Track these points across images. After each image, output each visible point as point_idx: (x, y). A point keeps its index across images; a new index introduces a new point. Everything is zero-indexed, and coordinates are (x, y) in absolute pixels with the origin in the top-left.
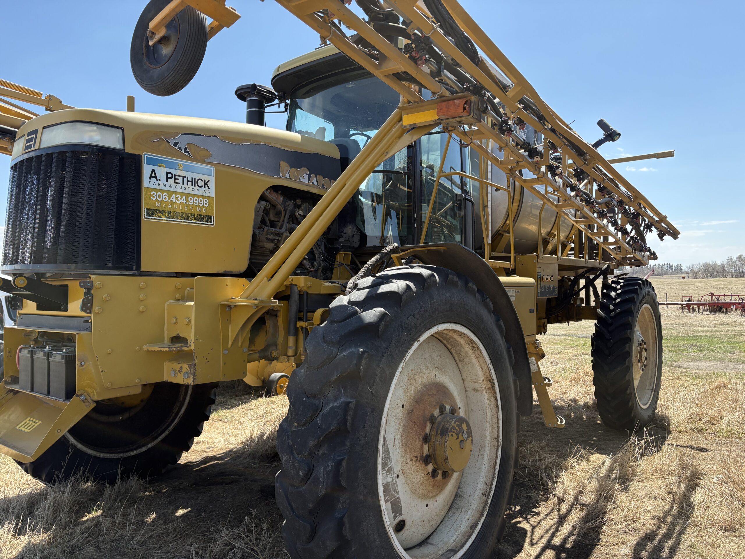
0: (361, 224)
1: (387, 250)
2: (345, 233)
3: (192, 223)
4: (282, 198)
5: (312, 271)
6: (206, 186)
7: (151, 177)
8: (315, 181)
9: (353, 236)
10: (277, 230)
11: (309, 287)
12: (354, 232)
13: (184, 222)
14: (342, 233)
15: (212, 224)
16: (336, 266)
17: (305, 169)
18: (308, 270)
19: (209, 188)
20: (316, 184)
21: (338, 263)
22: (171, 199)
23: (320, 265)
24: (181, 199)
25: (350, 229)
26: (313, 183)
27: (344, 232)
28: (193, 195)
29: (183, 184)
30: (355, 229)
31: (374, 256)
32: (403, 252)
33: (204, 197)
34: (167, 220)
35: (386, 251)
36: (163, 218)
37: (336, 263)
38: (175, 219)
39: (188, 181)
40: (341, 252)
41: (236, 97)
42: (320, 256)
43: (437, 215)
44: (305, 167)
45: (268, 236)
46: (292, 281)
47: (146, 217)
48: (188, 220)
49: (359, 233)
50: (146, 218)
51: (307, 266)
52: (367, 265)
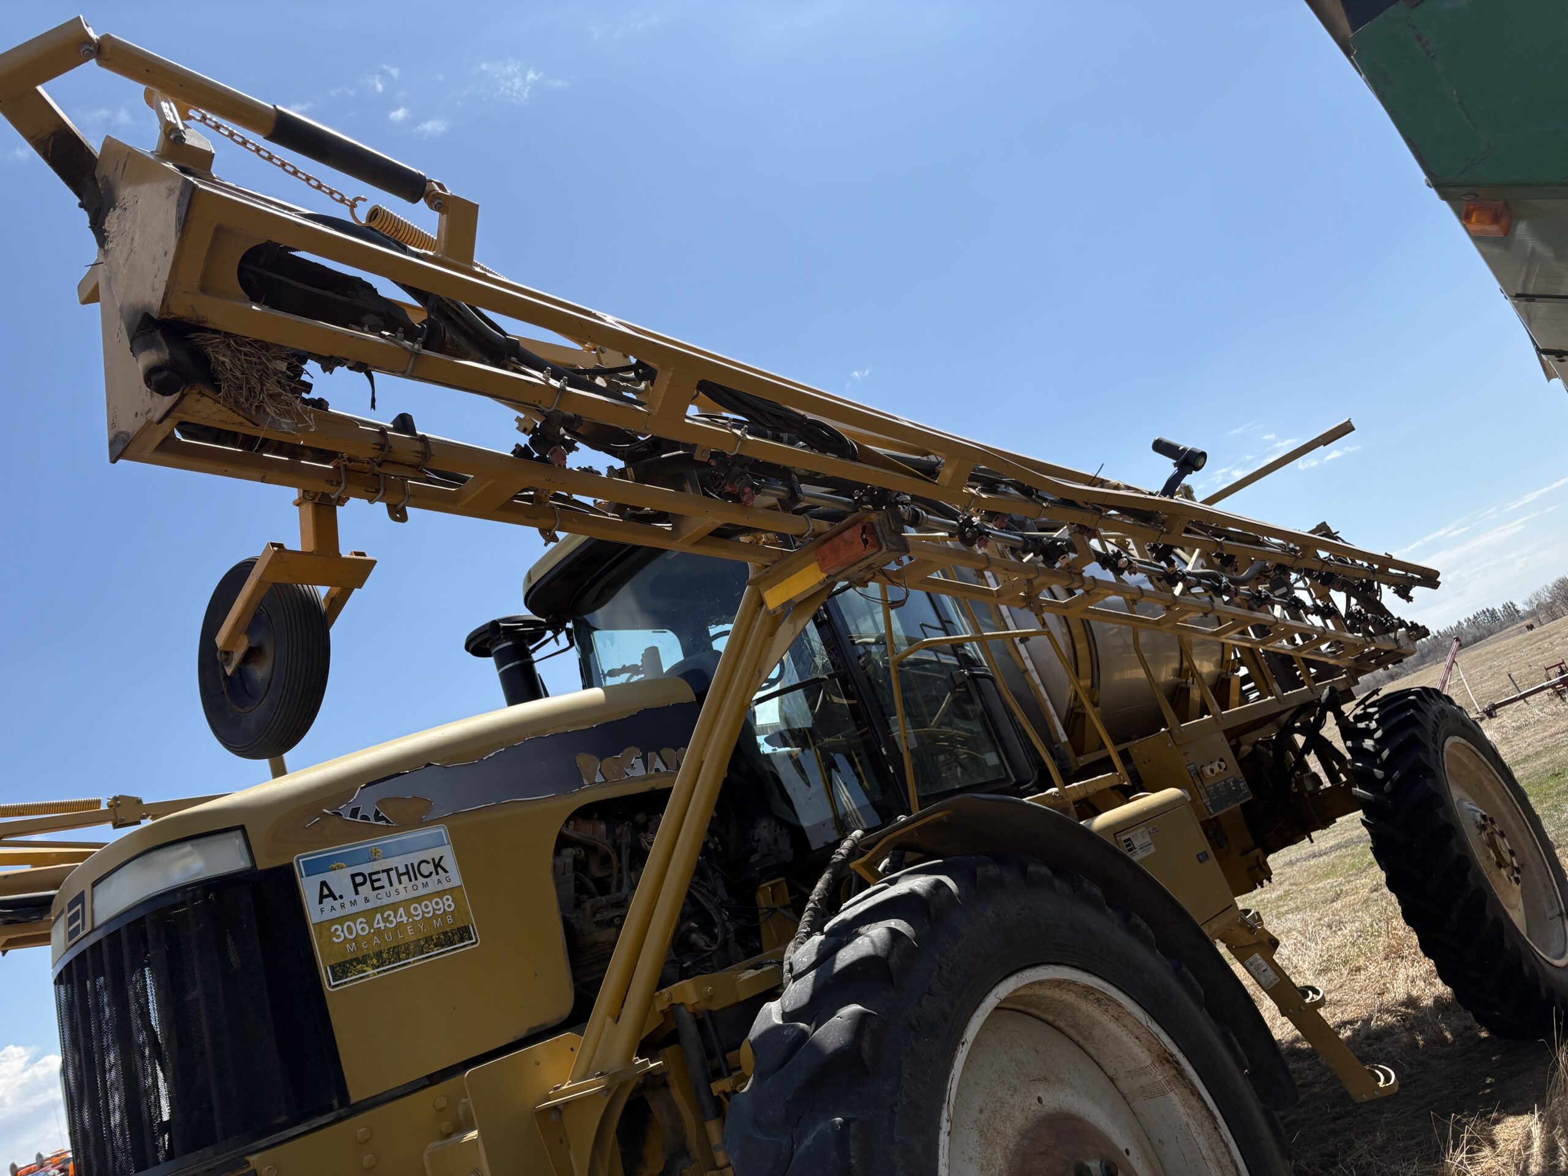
0: (785, 806)
1: (841, 854)
2: (759, 841)
3: (431, 956)
4: (603, 827)
5: (714, 952)
6: (439, 869)
7: (322, 897)
8: (659, 764)
9: (776, 840)
10: (614, 896)
11: (710, 998)
12: (775, 831)
13: (414, 962)
14: (753, 843)
15: (474, 940)
16: (762, 919)
17: (632, 748)
18: (707, 951)
19: (446, 871)
20: (663, 769)
21: (765, 910)
22: (376, 926)
23: (726, 931)
24: (395, 917)
25: (765, 827)
26: (657, 770)
27: (756, 838)
28: (418, 900)
29: (391, 885)
30: (773, 824)
31: (820, 877)
32: (870, 849)
33: (440, 894)
34: (379, 973)
35: (840, 857)
36: (370, 972)
37: (760, 912)
38: (394, 963)
39: (399, 875)
40: (763, 886)
41: (469, 654)
42: (720, 913)
43: (933, 727)
44: (630, 746)
45: (598, 917)
46: (670, 998)
47: (333, 984)
48: (421, 954)
49: (785, 831)
50: (334, 986)
51: (702, 944)
52: (810, 905)
